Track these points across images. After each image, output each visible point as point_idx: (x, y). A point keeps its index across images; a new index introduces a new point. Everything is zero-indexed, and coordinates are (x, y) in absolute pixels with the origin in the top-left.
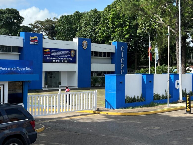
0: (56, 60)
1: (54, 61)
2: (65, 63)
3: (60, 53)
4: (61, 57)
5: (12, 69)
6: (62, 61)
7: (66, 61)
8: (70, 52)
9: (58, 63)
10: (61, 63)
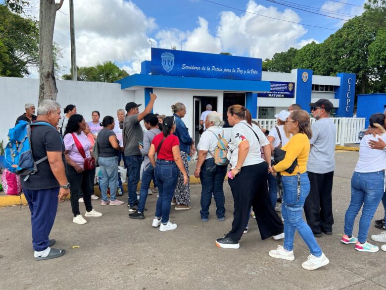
0: (271, 94)
1: (270, 95)
2: (281, 97)
3: (277, 87)
4: (277, 91)
5: (230, 71)
6: (279, 95)
7: (283, 96)
8: (288, 85)
9: (274, 97)
10: (278, 97)
